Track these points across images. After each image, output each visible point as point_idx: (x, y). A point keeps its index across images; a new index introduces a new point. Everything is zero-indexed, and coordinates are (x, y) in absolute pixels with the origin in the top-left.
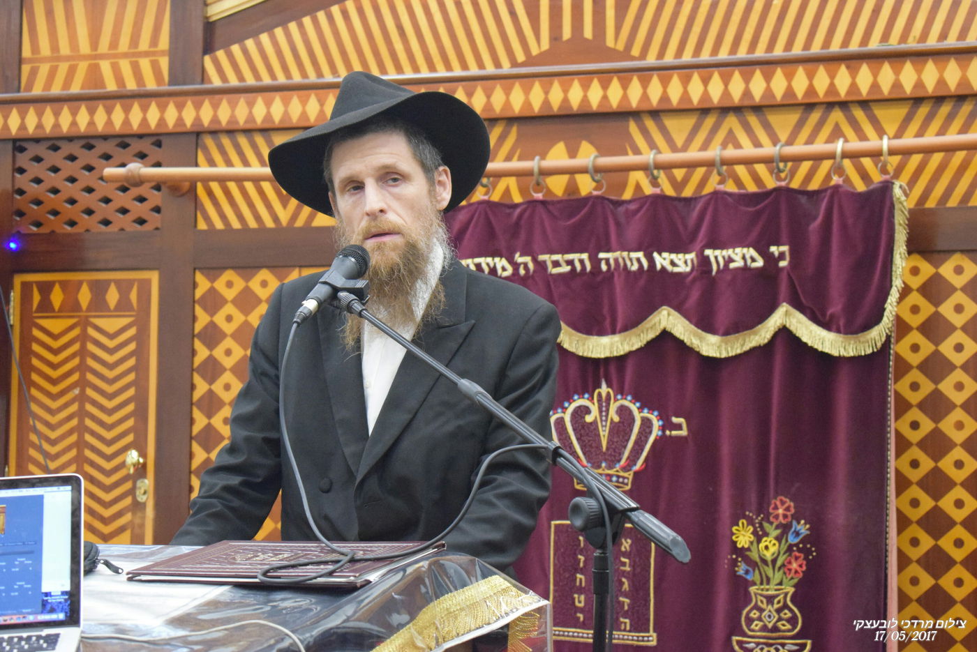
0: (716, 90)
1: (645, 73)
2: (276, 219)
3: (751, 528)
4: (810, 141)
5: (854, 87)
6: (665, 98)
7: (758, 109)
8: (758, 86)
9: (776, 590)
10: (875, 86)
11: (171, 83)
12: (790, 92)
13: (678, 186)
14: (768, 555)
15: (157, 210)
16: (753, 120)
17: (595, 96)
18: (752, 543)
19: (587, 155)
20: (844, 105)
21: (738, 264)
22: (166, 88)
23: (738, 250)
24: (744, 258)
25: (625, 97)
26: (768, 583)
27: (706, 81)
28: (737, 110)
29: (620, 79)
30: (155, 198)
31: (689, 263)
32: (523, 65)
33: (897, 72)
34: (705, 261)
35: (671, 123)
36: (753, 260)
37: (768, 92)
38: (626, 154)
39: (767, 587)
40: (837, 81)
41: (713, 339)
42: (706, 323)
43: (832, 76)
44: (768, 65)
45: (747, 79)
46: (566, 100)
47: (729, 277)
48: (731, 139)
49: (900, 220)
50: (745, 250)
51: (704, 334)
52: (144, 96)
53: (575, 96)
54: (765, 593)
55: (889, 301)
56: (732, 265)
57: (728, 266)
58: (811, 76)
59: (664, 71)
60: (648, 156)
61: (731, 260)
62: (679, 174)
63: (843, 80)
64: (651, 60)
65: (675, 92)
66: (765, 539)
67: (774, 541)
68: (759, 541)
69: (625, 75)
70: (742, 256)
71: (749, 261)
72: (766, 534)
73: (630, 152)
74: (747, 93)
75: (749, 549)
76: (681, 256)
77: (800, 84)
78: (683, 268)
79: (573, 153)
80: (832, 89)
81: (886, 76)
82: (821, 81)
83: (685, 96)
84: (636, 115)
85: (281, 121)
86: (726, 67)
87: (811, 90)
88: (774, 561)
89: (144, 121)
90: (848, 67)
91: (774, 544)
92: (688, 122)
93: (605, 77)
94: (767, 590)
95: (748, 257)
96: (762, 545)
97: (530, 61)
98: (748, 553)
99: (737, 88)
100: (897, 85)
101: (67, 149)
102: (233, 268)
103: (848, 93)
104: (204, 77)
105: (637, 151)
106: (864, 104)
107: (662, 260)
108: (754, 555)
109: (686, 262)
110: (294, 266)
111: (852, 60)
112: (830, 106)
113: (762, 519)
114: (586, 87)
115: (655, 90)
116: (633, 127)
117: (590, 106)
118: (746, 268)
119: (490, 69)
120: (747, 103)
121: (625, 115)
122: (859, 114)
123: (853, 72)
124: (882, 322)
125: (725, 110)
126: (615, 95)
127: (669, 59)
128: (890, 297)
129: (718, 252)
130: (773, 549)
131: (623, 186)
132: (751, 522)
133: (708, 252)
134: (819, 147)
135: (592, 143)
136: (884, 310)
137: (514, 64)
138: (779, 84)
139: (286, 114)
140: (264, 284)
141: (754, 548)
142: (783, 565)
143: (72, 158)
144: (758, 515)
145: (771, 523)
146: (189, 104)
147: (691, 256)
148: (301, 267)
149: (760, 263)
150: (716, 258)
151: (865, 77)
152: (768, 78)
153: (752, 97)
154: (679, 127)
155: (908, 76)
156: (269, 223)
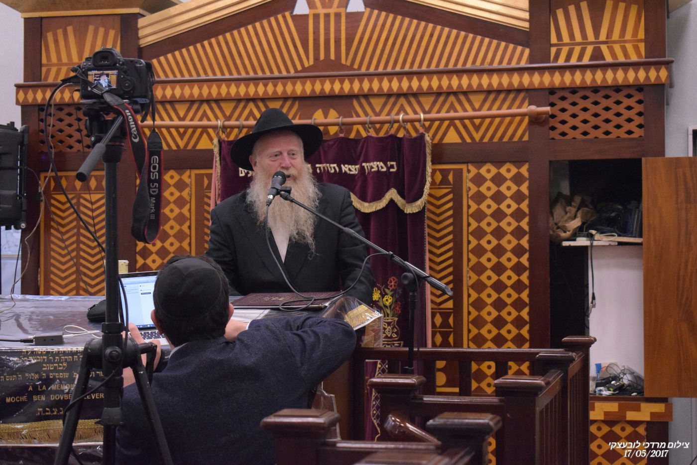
0: (395, 85)
1: (361, 77)
2: (177, 146)
3: (379, 292)
4: (439, 112)
5: (460, 85)
6: (371, 89)
7: (415, 95)
8: (415, 84)
9: (392, 319)
10: (470, 85)
12: (430, 87)
13: (377, 131)
14: (388, 304)
16: (412, 100)
17: (337, 87)
18: (379, 298)
19: (333, 116)
20: (455, 94)
21: (375, 169)
23: (375, 163)
24: (378, 166)
25: (351, 88)
26: (388, 316)
27: (390, 82)
28: (405, 95)
29: (349, 79)
31: (357, 169)
32: (301, 72)
33: (480, 79)
34: (362, 168)
35: (373, 101)
36: (382, 168)
37: (420, 87)
38: (352, 117)
39: (388, 318)
40: (452, 83)
41: (366, 204)
42: (363, 198)
43: (450, 80)
44: (420, 74)
45: (410, 80)
46: (323, 89)
47: (371, 175)
48: (402, 109)
49: (428, 151)
50: (378, 163)
51: (362, 202)
53: (327, 87)
54: (386, 321)
55: (425, 187)
56: (373, 170)
57: (371, 170)
58: (440, 80)
59: (370, 76)
60: (363, 118)
61: (372, 168)
62: (378, 126)
63: (455, 82)
64: (363, 70)
65: (376, 86)
66: (386, 296)
67: (390, 297)
68: (383, 298)
69: (351, 77)
70: (376, 166)
71: (380, 168)
72: (386, 294)
73: (354, 115)
74: (410, 87)
75: (378, 301)
76: (353, 166)
77: (435, 83)
78: (354, 172)
79: (326, 117)
80: (450, 86)
81: (475, 81)
82: (445, 82)
83: (381, 88)
84: (357, 97)
85: (180, 97)
86: (400, 75)
87: (440, 87)
88: (390, 306)
90: (457, 76)
91: (390, 299)
92: (382, 101)
93: (342, 78)
94: (388, 319)
95: (379, 166)
96: (385, 299)
97: (304, 69)
98: (378, 303)
99: (405, 84)
100: (480, 85)
101: (67, 110)
103: (457, 88)
105: (358, 116)
106: (465, 93)
107: (345, 168)
108: (381, 304)
109: (356, 169)
110: (187, 168)
111: (459, 73)
112: (448, 94)
113: (385, 287)
114: (332, 83)
115: (366, 86)
116: (355, 103)
117: (335, 93)
118: (378, 171)
119: (284, 73)
120: (410, 92)
121: (351, 97)
122: (462, 98)
123: (460, 79)
124: (423, 197)
125: (399, 95)
126: (347, 86)
127: (372, 70)
128: (426, 186)
129: (368, 164)
130: (390, 301)
131: (350, 131)
132: (379, 289)
133: (364, 164)
134: (443, 114)
135: (335, 109)
136: (423, 191)
137: (296, 71)
138: (425, 83)
139: (182, 94)
140: (172, 177)
141: (381, 300)
142: (394, 308)
143: (70, 115)
144: (382, 286)
145: (389, 289)
147: (357, 167)
148: (191, 169)
149: (385, 169)
150: (367, 167)
151: (465, 81)
152: (420, 80)
153: (412, 89)
154: (377, 103)
155: (485, 81)
156: (174, 147)
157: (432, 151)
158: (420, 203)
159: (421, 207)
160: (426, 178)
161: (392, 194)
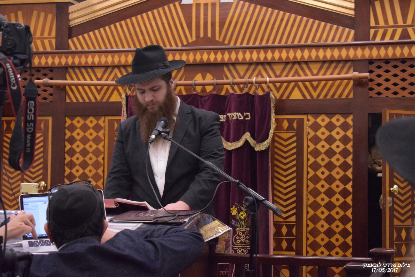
0: (255, 56)
1: (230, 50)
2: (96, 99)
3: (236, 209)
4: (287, 76)
5: (302, 57)
6: (237, 59)
7: (269, 64)
8: (269, 55)
9: (245, 229)
10: (310, 57)
11: (56, 49)
12: (280, 58)
14: (242, 218)
15: (51, 95)
16: (267, 67)
17: (212, 57)
18: (237, 213)
19: (209, 79)
20: (299, 63)
21: (235, 118)
22: (54, 51)
23: (235, 113)
24: (237, 116)
25: (223, 58)
26: (243, 227)
27: (251, 53)
28: (262, 64)
29: (221, 52)
30: (50, 90)
32: (186, 46)
33: (317, 52)
34: (227, 117)
35: (239, 67)
36: (240, 117)
37: (273, 58)
39: (243, 228)
40: (297, 55)
41: (229, 144)
42: (228, 140)
43: (295, 53)
44: (273, 48)
45: (266, 53)
46: (202, 59)
47: (233, 122)
48: (260, 74)
49: (272, 105)
50: (237, 113)
51: (227, 142)
52: (46, 54)
53: (205, 57)
54: (241, 230)
56: (234, 118)
57: (232, 119)
58: (288, 53)
59: (237, 49)
60: (230, 80)
61: (233, 117)
62: (242, 86)
63: (299, 54)
64: (232, 45)
65: (240, 57)
66: (241, 212)
67: (244, 213)
68: (239, 213)
69: (223, 50)
70: (235, 115)
71: (239, 117)
72: (242, 211)
73: (224, 78)
74: (266, 58)
75: (236, 216)
76: (222, 116)
77: (284, 55)
78: (223, 120)
79: (204, 78)
80: (295, 57)
81: (314, 53)
82: (291, 54)
83: (244, 58)
84: (227, 64)
85: (98, 64)
86: (259, 49)
87: (288, 57)
88: (245, 220)
89: (47, 63)
90: (300, 50)
91: (245, 214)
92: (245, 67)
93: (216, 51)
94: (242, 229)
95: (238, 115)
96: (240, 214)
97: (189, 44)
98: (235, 217)
99: (262, 56)
100: (317, 56)
102: (80, 116)
103: (301, 59)
104: (68, 47)
105: (227, 78)
106: (306, 63)
108: (238, 218)
109: (224, 118)
110: (103, 116)
111: (302, 47)
112: (294, 63)
113: (240, 205)
114: (209, 54)
115: (233, 56)
116: (225, 69)
117: (210, 61)
118: (237, 119)
119: (174, 47)
120: (266, 61)
121: (223, 64)
122: (304, 66)
123: (303, 52)
124: (268, 139)
125: (257, 64)
126: (219, 57)
127: (238, 45)
128: (271, 131)
129: (231, 114)
130: (244, 215)
131: (222, 89)
132: (237, 207)
133: (228, 114)
134: (290, 78)
135: (211, 74)
136: (269, 135)
137: (183, 45)
138: (277, 55)
139: (100, 61)
140: (91, 122)
141: (237, 215)
142: (247, 221)
144: (239, 204)
145: (244, 207)
146: (64, 57)
147: (225, 116)
148: (105, 116)
149: (242, 118)
150: (230, 116)
151: (306, 53)
152: (273, 53)
153: (267, 59)
154: (242, 69)
155: (321, 54)
156: (93, 100)
157: (275, 105)
158: (266, 143)
159: (267, 147)
160: (270, 125)
161: (247, 136)
